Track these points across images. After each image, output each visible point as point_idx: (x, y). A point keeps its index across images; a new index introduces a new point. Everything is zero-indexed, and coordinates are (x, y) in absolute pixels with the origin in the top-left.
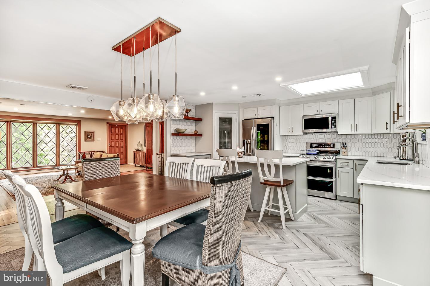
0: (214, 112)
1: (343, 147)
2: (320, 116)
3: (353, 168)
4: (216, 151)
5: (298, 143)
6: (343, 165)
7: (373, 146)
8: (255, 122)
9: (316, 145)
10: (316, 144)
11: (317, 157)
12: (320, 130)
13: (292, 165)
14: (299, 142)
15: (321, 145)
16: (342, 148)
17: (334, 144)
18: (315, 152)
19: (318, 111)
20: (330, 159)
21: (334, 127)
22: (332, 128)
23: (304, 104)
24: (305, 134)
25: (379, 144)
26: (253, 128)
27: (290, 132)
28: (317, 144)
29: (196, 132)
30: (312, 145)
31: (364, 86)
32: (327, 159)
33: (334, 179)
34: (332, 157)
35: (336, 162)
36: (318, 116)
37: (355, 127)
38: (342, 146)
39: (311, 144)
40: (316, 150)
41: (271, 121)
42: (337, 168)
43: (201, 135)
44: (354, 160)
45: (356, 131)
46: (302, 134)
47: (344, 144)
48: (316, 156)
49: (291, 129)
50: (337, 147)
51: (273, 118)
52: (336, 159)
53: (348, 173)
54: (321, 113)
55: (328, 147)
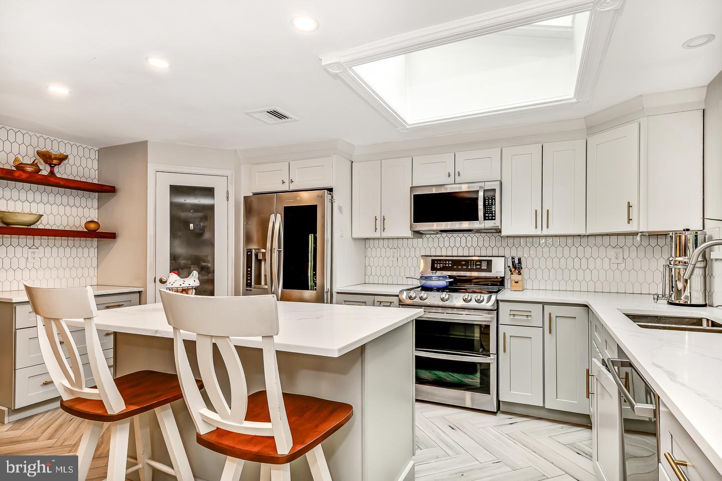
0: (151, 168)
1: (513, 270)
2: (456, 188)
3: (543, 327)
4: (157, 280)
5: (400, 259)
6: (516, 317)
7: (584, 266)
8: (279, 200)
9: (446, 264)
10: (446, 260)
11: (447, 297)
12: (456, 225)
13: (336, 355)
14: (402, 256)
15: (457, 264)
16: (511, 271)
17: (491, 260)
18: (443, 283)
19: (449, 176)
20: (483, 301)
21: (492, 216)
22: (485, 219)
23: (414, 158)
24: (418, 234)
25: (599, 261)
26: (272, 217)
27: (379, 230)
28: (449, 260)
29: (92, 226)
30: (436, 264)
31: (575, 100)
32: (473, 304)
33: (492, 357)
34: (486, 296)
35: (497, 310)
36: (450, 188)
37: (543, 216)
38: (511, 266)
39: (433, 261)
40: (444, 277)
41: (322, 198)
42: (500, 326)
43: (112, 236)
44: (544, 304)
45: (548, 227)
46: (409, 234)
47: (517, 262)
48: (445, 295)
49: (381, 222)
50: (499, 268)
51: (330, 190)
52: (497, 301)
53: (529, 340)
54: (458, 180)
55: (474, 267)
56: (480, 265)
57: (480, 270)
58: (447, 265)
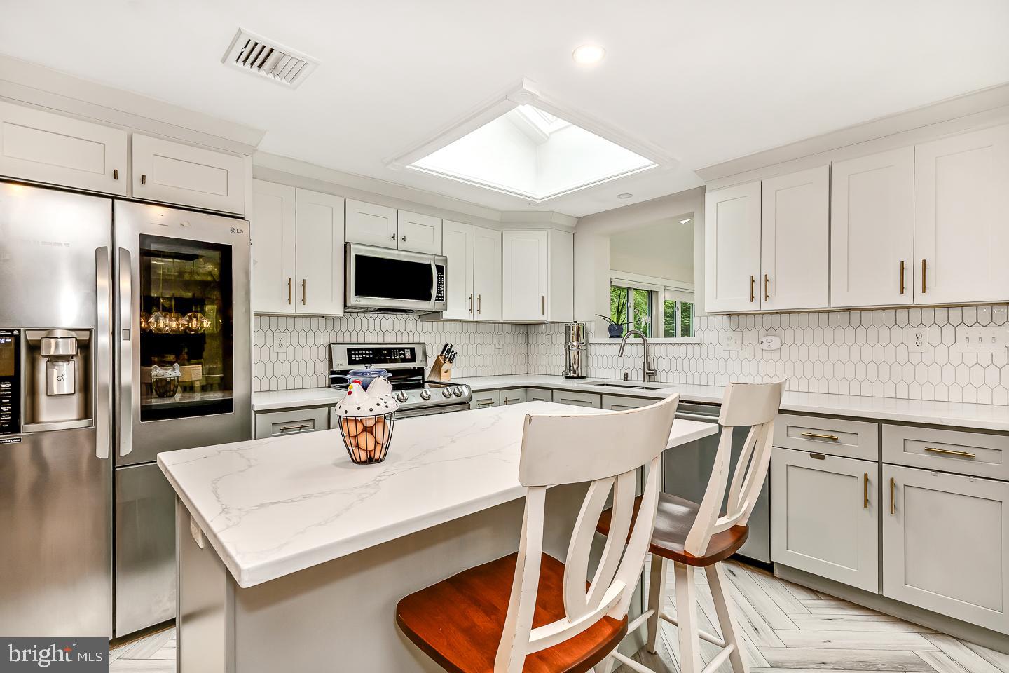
7: (479, 352)
9: (366, 354)
10: (365, 350)
15: (379, 354)
17: (414, 349)
19: (394, 238)
21: (441, 297)
22: (436, 300)
27: (293, 301)
28: (369, 350)
30: (354, 355)
37: (474, 301)
39: (349, 350)
44: (500, 389)
45: (479, 313)
46: (338, 310)
49: (296, 288)
54: (402, 245)
55: (398, 357)
56: (404, 354)
57: (404, 360)
58: (368, 356)
